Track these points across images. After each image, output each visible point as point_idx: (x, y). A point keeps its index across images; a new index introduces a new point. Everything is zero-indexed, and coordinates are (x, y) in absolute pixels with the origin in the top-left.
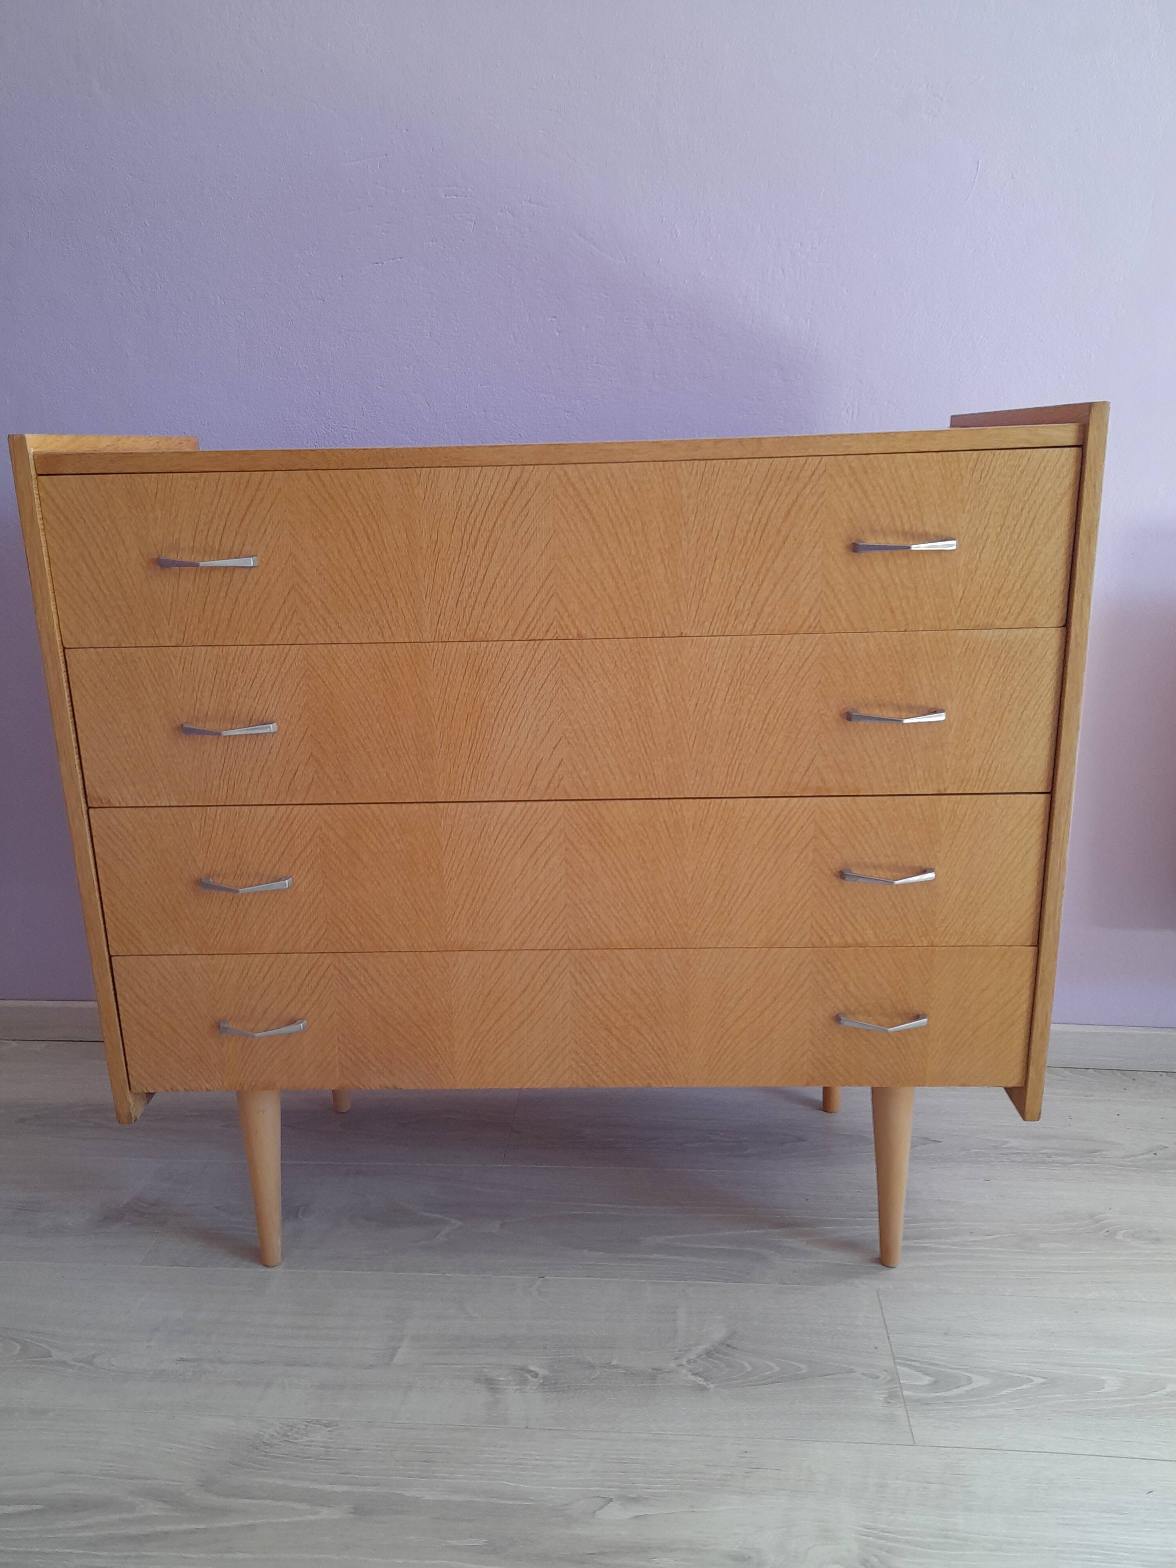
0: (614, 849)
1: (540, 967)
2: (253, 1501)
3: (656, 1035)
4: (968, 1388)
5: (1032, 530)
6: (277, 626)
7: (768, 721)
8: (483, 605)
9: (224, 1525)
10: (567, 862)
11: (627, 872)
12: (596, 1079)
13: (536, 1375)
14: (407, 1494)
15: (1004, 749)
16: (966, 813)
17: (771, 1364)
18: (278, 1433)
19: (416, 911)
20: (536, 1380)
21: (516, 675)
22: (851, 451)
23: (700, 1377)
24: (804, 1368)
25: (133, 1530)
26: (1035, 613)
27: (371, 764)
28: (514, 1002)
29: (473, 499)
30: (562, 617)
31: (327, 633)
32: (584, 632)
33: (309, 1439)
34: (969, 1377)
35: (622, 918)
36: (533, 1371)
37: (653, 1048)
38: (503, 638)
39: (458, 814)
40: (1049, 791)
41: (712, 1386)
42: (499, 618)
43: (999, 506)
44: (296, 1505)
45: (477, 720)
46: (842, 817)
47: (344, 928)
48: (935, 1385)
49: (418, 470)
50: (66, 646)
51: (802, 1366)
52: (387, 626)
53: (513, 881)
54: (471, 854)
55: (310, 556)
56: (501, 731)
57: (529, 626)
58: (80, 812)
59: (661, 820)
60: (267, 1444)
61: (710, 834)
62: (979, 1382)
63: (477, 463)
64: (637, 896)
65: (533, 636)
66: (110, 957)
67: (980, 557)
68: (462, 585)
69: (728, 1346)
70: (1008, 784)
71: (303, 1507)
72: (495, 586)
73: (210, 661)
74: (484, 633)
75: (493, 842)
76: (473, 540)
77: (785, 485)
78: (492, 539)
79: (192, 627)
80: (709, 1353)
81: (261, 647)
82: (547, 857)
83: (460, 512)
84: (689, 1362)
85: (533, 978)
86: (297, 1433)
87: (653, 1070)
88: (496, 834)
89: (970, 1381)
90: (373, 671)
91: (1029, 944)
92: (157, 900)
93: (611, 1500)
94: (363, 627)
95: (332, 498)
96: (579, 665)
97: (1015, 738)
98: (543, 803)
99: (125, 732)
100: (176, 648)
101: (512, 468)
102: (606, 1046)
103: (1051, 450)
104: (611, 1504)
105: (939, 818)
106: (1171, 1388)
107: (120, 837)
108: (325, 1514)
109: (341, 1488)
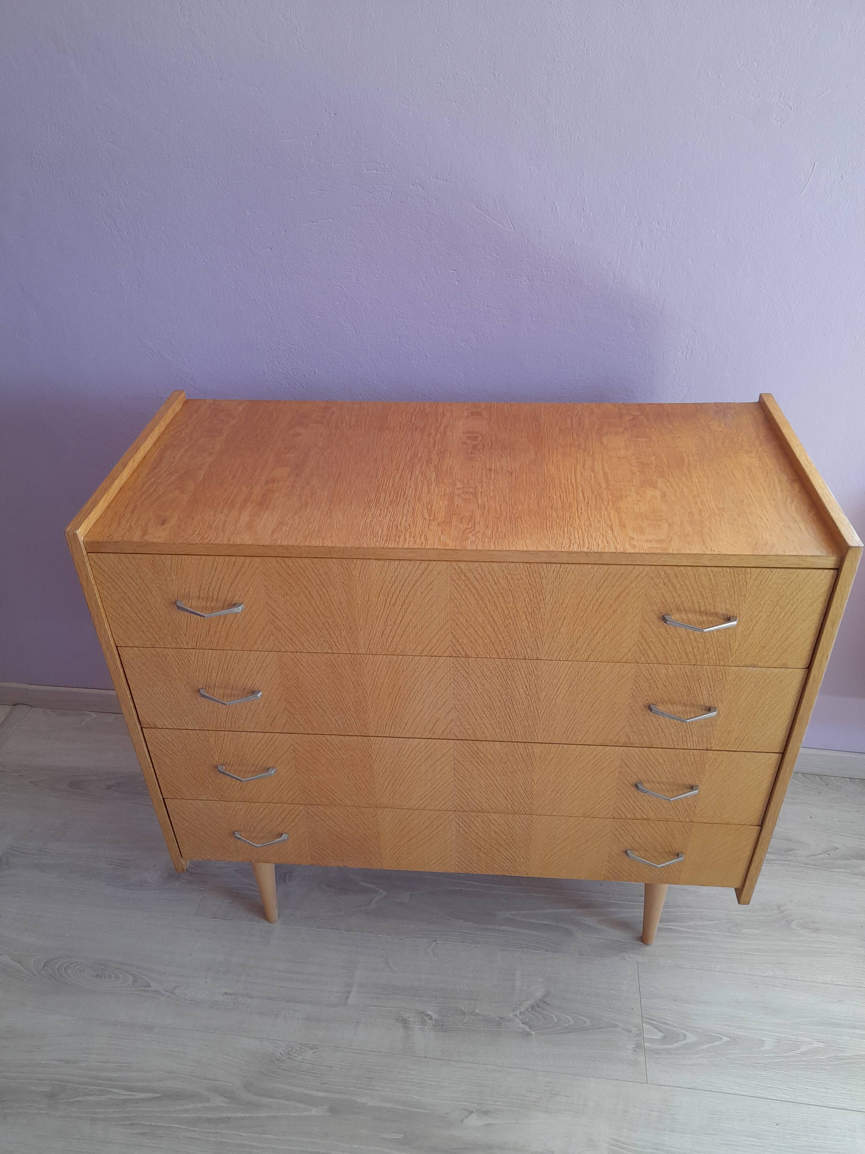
0: (486, 765)
1: (436, 818)
2: (275, 1100)
3: (509, 853)
4: (683, 1043)
5: (793, 615)
6: (259, 642)
7: (594, 707)
8: (400, 636)
9: (259, 1115)
10: (454, 770)
11: (494, 776)
12: (471, 870)
13: (431, 1018)
14: (359, 1100)
15: (755, 729)
16: (724, 760)
17: (569, 1018)
18: (285, 1052)
19: (356, 788)
20: (430, 1022)
21: (422, 674)
22: (668, 563)
23: (527, 1025)
25: (210, 1115)
26: (787, 660)
27: (325, 715)
28: (419, 833)
29: (394, 579)
30: (455, 646)
31: (293, 646)
32: (470, 654)
33: (303, 1057)
34: (685, 1034)
35: (490, 798)
36: (429, 1015)
37: (507, 858)
38: (414, 654)
39: (383, 743)
40: (782, 752)
41: (533, 1033)
42: (412, 643)
43: (771, 601)
44: (298, 1104)
45: (395, 696)
46: (640, 757)
47: (310, 794)
48: (665, 1040)
49: (355, 561)
50: (118, 645)
51: (587, 1021)
52: (334, 644)
53: (419, 777)
54: (392, 763)
55: (280, 605)
56: (412, 702)
57: (432, 648)
58: (137, 732)
59: (519, 752)
60: (279, 1060)
61: (550, 761)
62: (691, 1038)
63: (397, 558)
64: (501, 788)
65: (434, 654)
66: (164, 799)
68: (385, 625)
69: (544, 1002)
71: (302, 1106)
72: (409, 627)
73: (215, 658)
74: (400, 651)
75: (406, 758)
76: (393, 601)
77: (617, 581)
78: (407, 601)
79: (202, 639)
80: (532, 1007)
81: (249, 652)
82: (442, 767)
83: (384, 586)
84: (520, 1013)
85: (432, 823)
86: (295, 1052)
87: (507, 868)
88: (408, 754)
89: (685, 1037)
90: (325, 668)
91: (756, 824)
92: (191, 774)
93: (472, 1112)
94: (318, 644)
95: (295, 573)
96: (466, 671)
97: (763, 725)
98: (440, 740)
99: (162, 691)
100: (192, 650)
101: (421, 563)
102: (477, 856)
103: (815, 571)
104: (472, 1114)
105: (706, 761)
106: (804, 1049)
107: (164, 743)
108: (314, 1111)
109: (322, 1094)
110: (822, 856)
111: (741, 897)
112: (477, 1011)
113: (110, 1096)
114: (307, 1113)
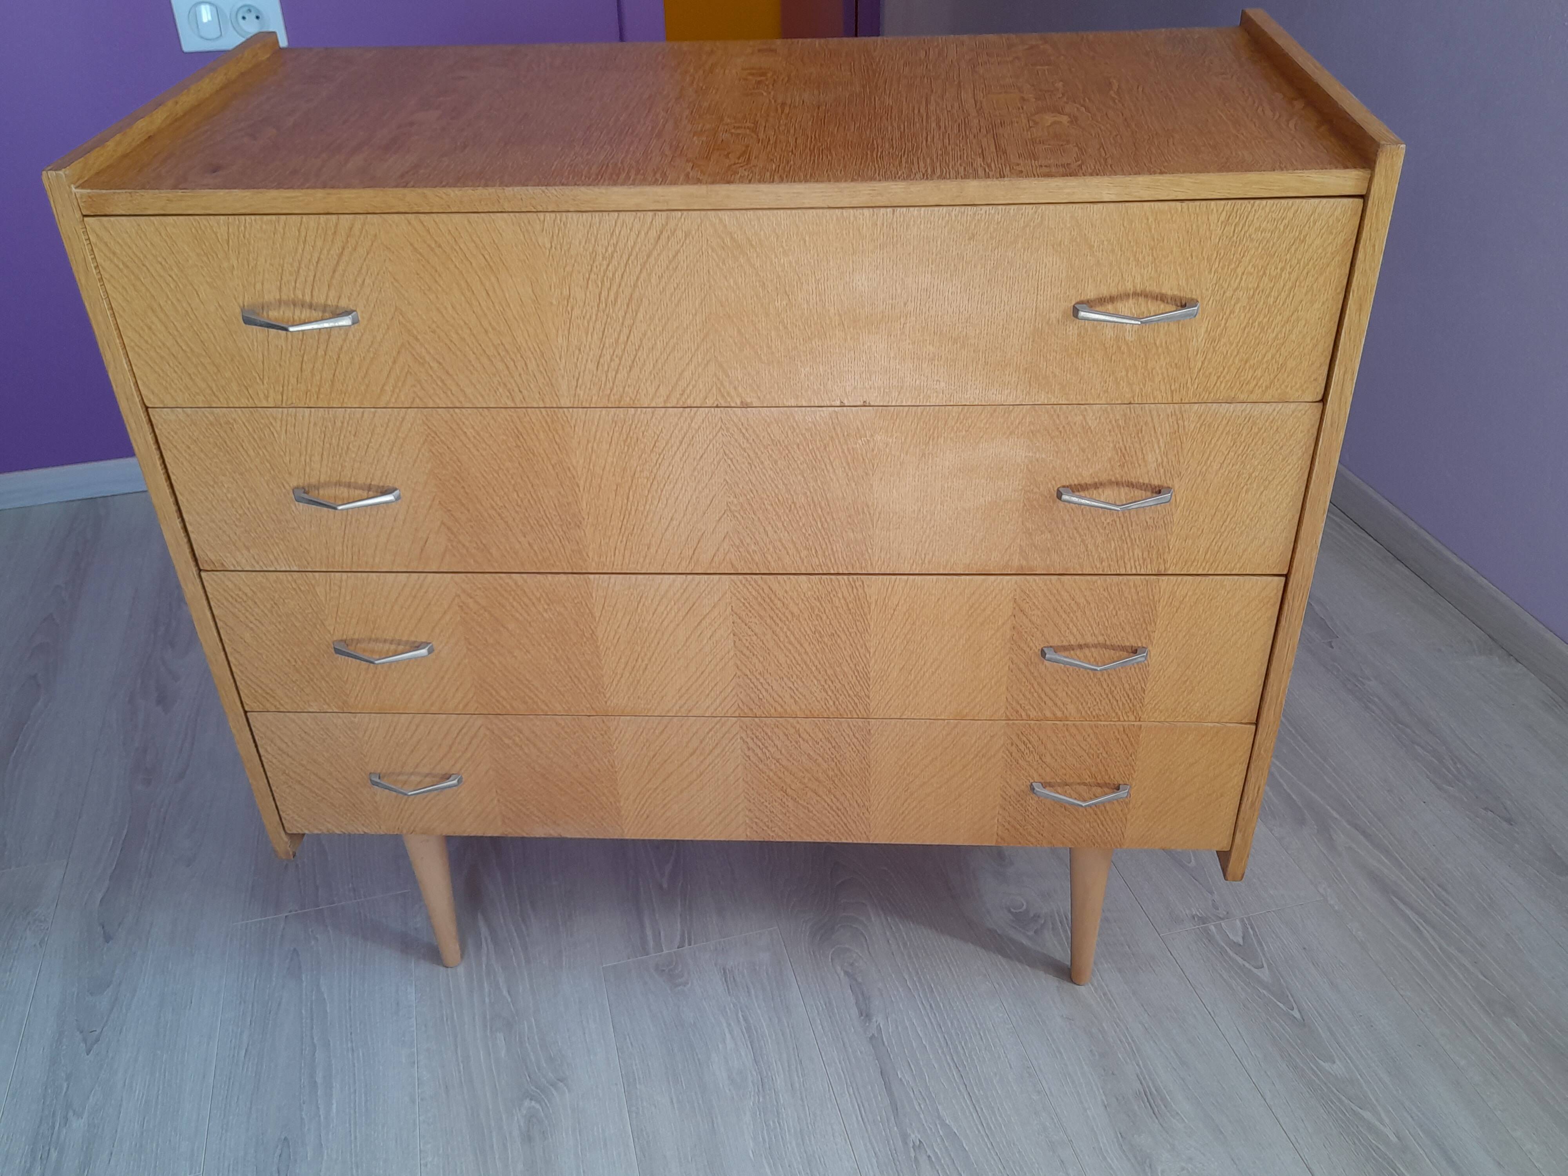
0: (787, 622)
1: (708, 733)
3: (835, 797)
5: (1292, 293)
6: (388, 388)
8: (628, 368)
10: (734, 635)
11: (801, 645)
12: (772, 834)
15: (1237, 529)
16: (1187, 594)
19: (571, 677)
21: (670, 445)
26: (1287, 387)
27: (510, 533)
28: (682, 764)
29: (610, 249)
30: (722, 384)
31: (447, 396)
32: (748, 400)
35: (797, 690)
37: (831, 808)
38: (653, 405)
39: (610, 586)
40: (1285, 572)
42: (649, 382)
43: (1254, 266)
45: (627, 491)
46: (1045, 596)
47: (494, 693)
49: (541, 216)
50: (148, 405)
52: (516, 389)
53: (676, 651)
54: (628, 625)
55: (420, 312)
56: (656, 503)
57: (684, 391)
58: (192, 576)
59: (840, 595)
61: (894, 610)
63: (612, 207)
64: (814, 669)
65: (689, 402)
66: (246, 712)
67: (1226, 324)
68: (602, 346)
70: (1238, 566)
72: (641, 348)
73: (315, 424)
74: (631, 398)
75: (651, 615)
76: (612, 297)
78: (636, 295)
79: (290, 388)
81: (373, 410)
82: (713, 629)
83: (595, 265)
85: (701, 742)
87: (832, 827)
88: (655, 606)
90: (505, 438)
91: (1246, 721)
92: (289, 661)
94: (490, 390)
95: (440, 246)
96: (744, 434)
97: (1251, 520)
98: (706, 576)
99: (229, 496)
100: (275, 409)
101: (655, 214)
102: (781, 805)
103: (1326, 200)
105: (1156, 598)
107: (239, 600)
111: (1227, 866)
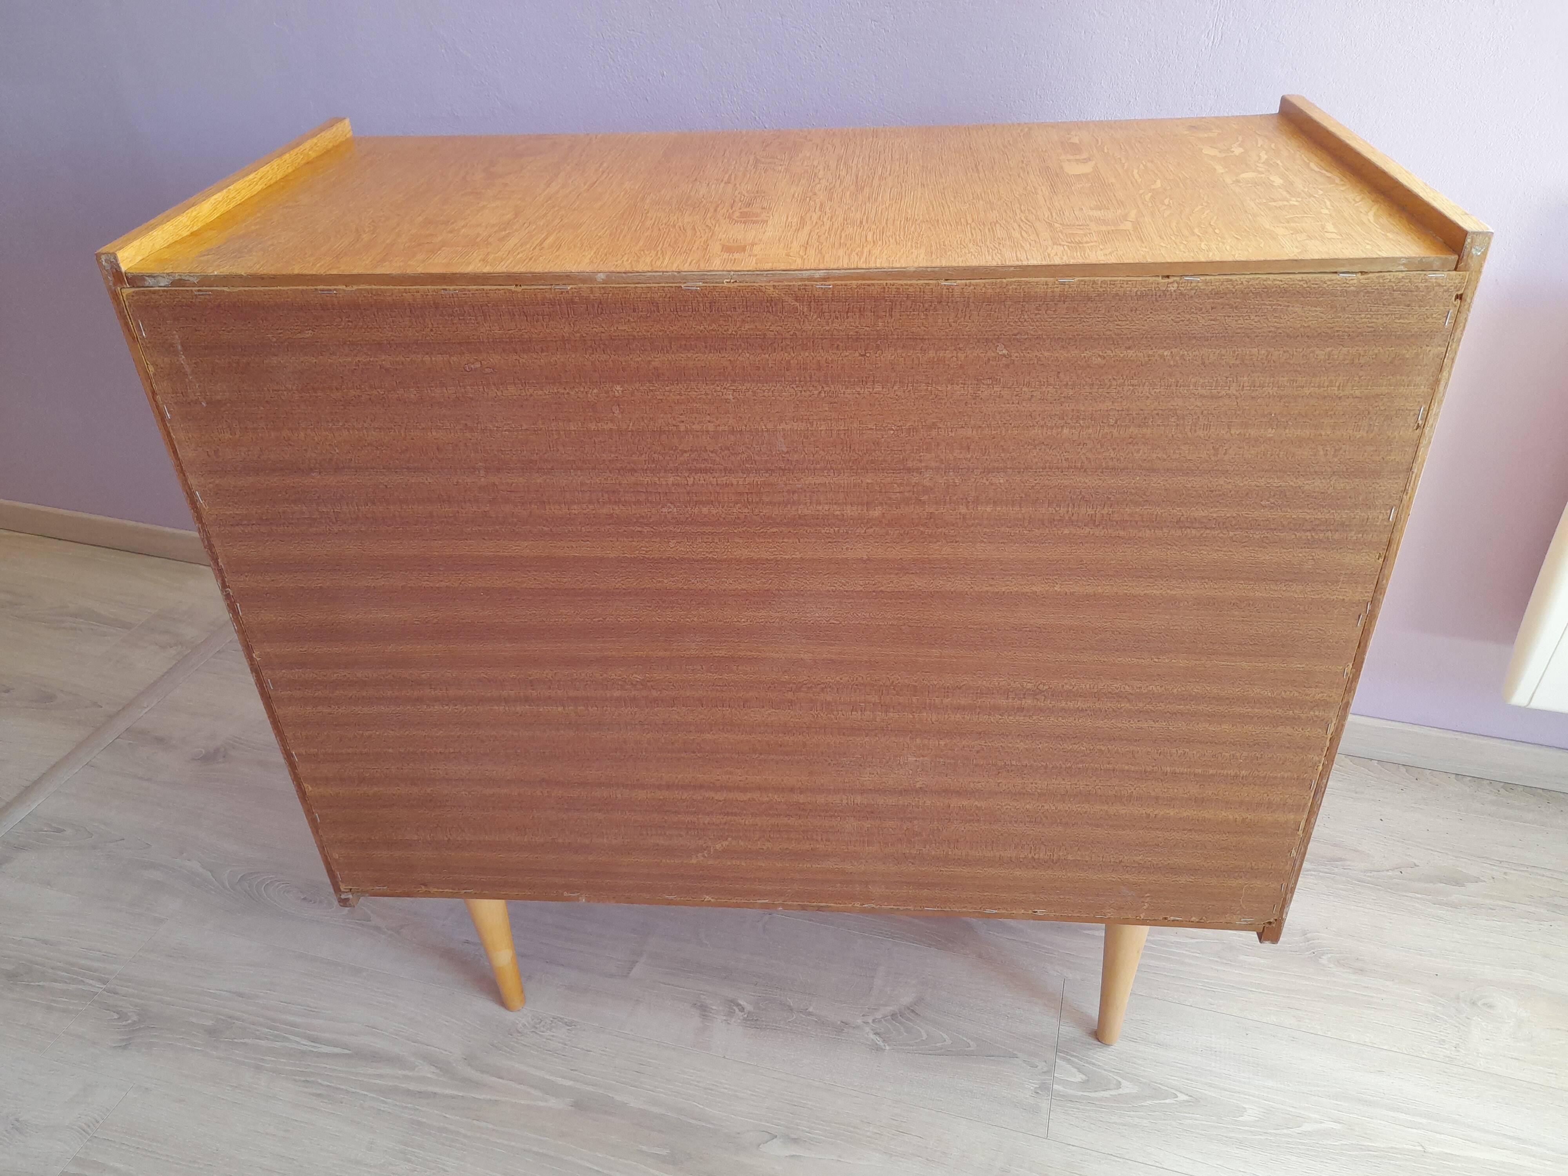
2: (501, 1080)
4: (1114, 1093)
9: (477, 1096)
13: (742, 1009)
14: (617, 1098)
17: (945, 1036)
18: (529, 1023)
20: (740, 1014)
23: (880, 1037)
24: (973, 1045)
25: (412, 1086)
33: (552, 1034)
34: (1120, 1082)
36: (741, 1005)
41: (887, 1048)
44: (532, 1091)
48: (1085, 1084)
51: (971, 1043)
60: (519, 1032)
62: (1128, 1088)
69: (913, 1011)
71: (537, 1093)
80: (893, 1016)
84: (874, 1021)
86: (543, 1026)
89: (1119, 1085)
93: (776, 1137)
104: (775, 1140)
106: (1307, 1127)
108: (553, 1103)
109: (569, 1083)
110: (1390, 873)
112: (811, 1009)
113: (287, 1044)
114: (542, 1104)
